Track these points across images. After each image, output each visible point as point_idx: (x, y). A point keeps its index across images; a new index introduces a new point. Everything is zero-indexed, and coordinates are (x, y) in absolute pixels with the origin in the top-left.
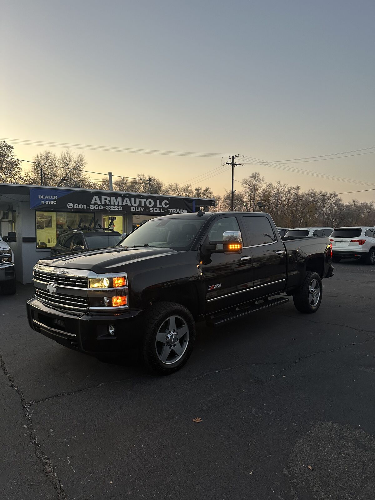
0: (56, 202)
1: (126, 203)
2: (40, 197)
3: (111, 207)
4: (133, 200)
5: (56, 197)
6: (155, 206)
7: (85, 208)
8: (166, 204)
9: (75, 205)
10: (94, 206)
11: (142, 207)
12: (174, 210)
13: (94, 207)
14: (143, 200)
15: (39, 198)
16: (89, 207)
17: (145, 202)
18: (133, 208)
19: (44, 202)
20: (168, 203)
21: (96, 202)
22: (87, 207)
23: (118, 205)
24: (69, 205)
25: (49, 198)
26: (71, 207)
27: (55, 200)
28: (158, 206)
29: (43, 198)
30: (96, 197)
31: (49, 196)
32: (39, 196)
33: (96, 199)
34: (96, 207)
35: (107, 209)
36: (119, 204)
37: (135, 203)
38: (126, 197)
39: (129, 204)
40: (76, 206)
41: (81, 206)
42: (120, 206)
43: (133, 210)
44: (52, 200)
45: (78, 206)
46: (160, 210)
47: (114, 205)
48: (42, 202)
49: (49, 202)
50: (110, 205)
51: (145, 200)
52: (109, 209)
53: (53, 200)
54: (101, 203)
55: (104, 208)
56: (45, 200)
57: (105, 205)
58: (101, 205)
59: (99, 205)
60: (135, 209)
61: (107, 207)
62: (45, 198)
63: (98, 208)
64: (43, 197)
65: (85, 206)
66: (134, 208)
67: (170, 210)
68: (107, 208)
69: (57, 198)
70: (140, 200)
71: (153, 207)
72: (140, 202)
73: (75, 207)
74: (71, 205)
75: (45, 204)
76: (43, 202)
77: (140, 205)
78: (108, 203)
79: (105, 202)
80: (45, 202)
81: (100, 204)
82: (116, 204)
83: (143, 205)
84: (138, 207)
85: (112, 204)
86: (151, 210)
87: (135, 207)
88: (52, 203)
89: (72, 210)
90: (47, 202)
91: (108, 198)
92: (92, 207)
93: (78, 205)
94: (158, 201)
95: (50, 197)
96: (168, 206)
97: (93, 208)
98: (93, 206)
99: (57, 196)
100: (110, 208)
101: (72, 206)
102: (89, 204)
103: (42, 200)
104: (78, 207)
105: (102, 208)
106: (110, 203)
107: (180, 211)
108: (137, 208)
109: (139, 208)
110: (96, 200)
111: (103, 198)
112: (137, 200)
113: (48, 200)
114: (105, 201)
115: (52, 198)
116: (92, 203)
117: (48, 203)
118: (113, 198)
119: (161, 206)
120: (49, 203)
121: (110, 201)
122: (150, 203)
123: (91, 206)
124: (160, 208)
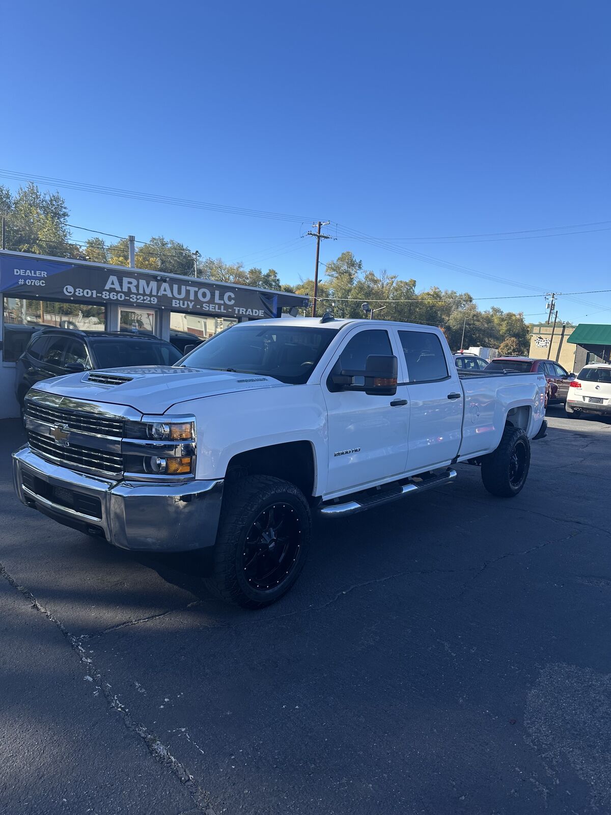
0: (44, 282)
1: (165, 293)
2: (17, 272)
3: (138, 297)
4: (175, 287)
5: (44, 274)
6: (212, 301)
7: (94, 296)
8: (230, 299)
9: (77, 290)
10: (110, 293)
11: (191, 301)
12: (243, 310)
13: (109, 295)
14: (192, 290)
15: (15, 274)
16: (100, 295)
17: (196, 293)
18: (176, 302)
19: (23, 281)
20: (234, 297)
21: (113, 286)
22: (98, 295)
23: (151, 295)
24: (67, 288)
25: (33, 275)
26: (71, 292)
27: (43, 278)
28: (217, 300)
29: (22, 274)
30: (113, 278)
31: (33, 272)
32: (15, 270)
33: (113, 281)
34: (113, 296)
35: (131, 300)
36: (153, 294)
37: (179, 293)
38: (165, 281)
39: (170, 295)
40: (79, 292)
41: (88, 293)
42: (154, 296)
43: (176, 304)
44: (37, 279)
45: (83, 292)
46: (219, 308)
47: (144, 294)
48: (20, 280)
49: (32, 282)
50: (137, 294)
51: (196, 289)
52: (135, 300)
53: (40, 279)
54: (122, 289)
55: (126, 298)
56: (26, 278)
57: (129, 293)
58: (122, 292)
59: (118, 292)
60: (179, 304)
61: (131, 296)
62: (25, 274)
63: (115, 298)
64: (22, 272)
65: (94, 292)
66: (178, 302)
67: (237, 309)
68: (131, 298)
69: (46, 276)
70: (188, 288)
71: (209, 302)
72: (188, 292)
73: (77, 294)
74: (71, 289)
75: (25, 284)
76: (21, 282)
77: (187, 298)
78: (134, 290)
79: (129, 288)
80: (25, 281)
81: (120, 290)
82: (148, 292)
83: (192, 297)
84: (183, 300)
85: (141, 291)
86: (206, 308)
87: (179, 300)
88: (38, 283)
89: (72, 298)
90: (28, 282)
91: (135, 282)
92: (105, 295)
93: (81, 290)
94: (217, 293)
95: (35, 273)
96: (233, 302)
97: (108, 297)
98: (108, 293)
99: (46, 273)
100: (136, 298)
101: (73, 291)
102: (101, 290)
103: (20, 277)
104: (81, 294)
105: (123, 299)
106: (138, 290)
107: (252, 312)
108: (181, 302)
109: (186, 302)
110: (113, 284)
111: (125, 280)
112: (183, 288)
113: (30, 278)
114: (129, 285)
115: (38, 275)
116: (107, 287)
117: (29, 284)
118: (143, 283)
119: (222, 302)
120: (33, 284)
121: (137, 287)
122: (204, 295)
123: (104, 293)
124: (220, 305)
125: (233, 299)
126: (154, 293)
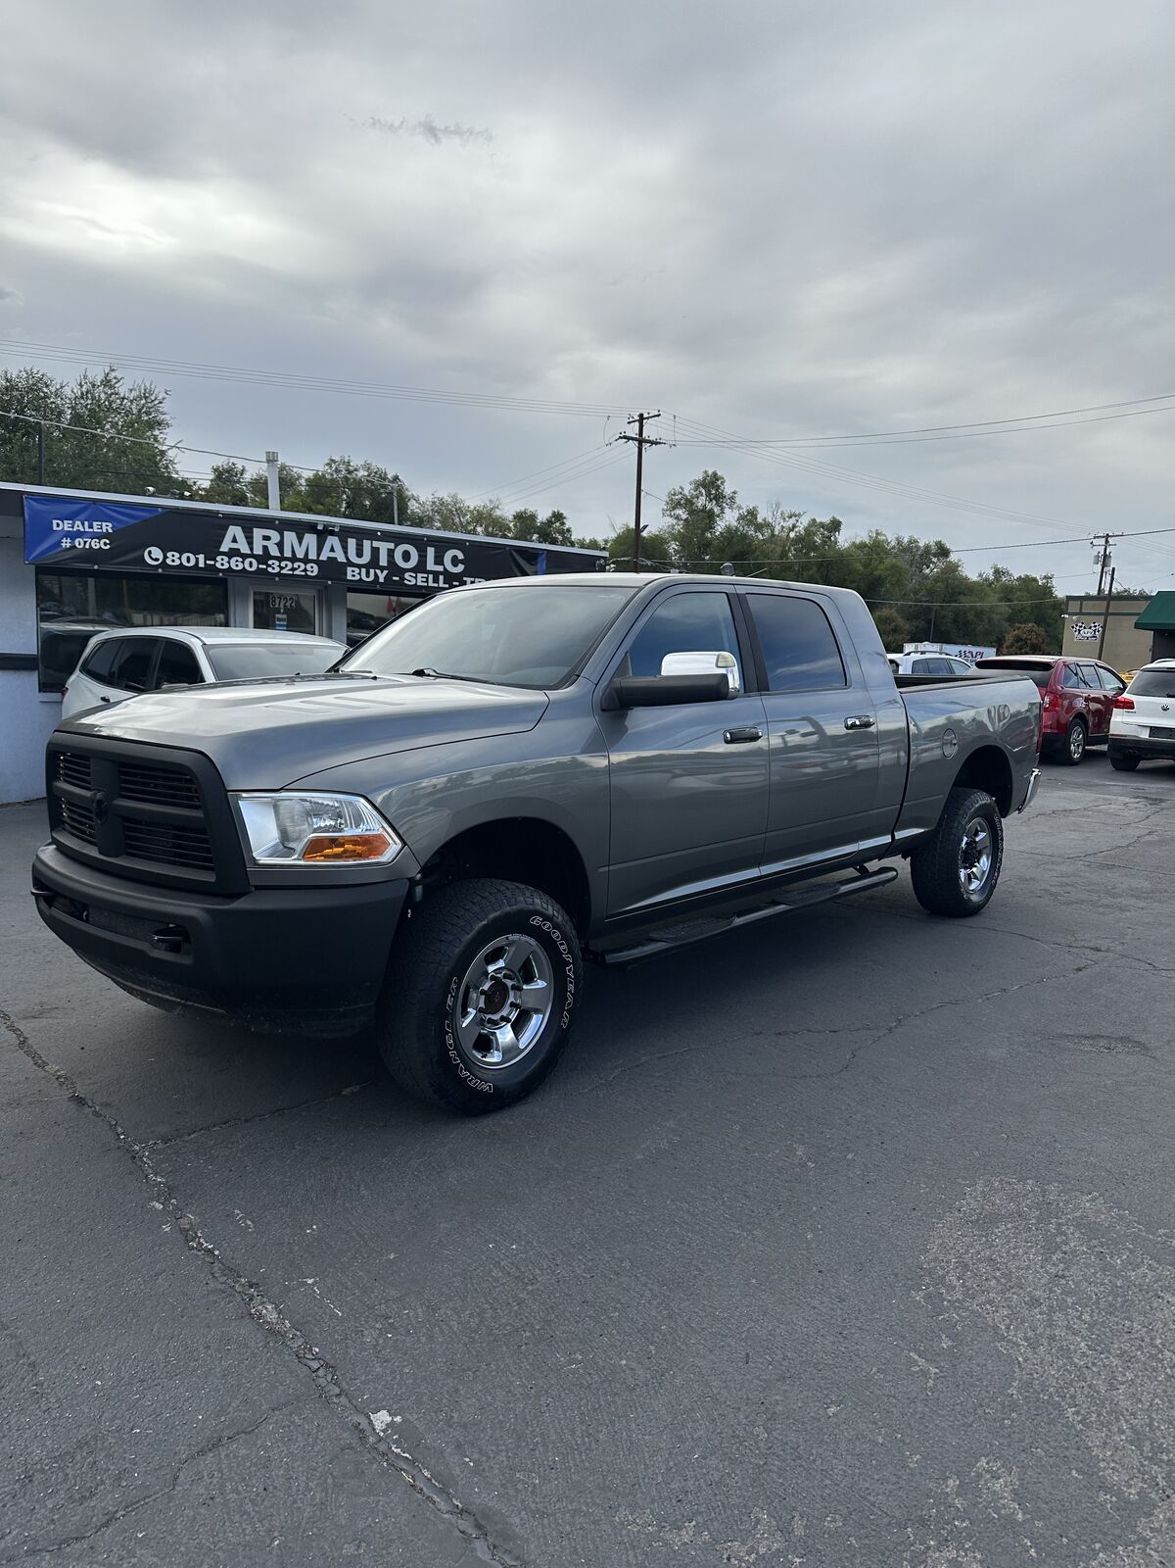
0: (108, 542)
1: (332, 555)
2: (58, 525)
3: (283, 564)
4: (352, 543)
5: (107, 527)
6: (421, 567)
7: (201, 565)
8: (455, 561)
9: (169, 554)
10: (230, 559)
11: (382, 569)
13: (229, 562)
14: (384, 547)
15: (55, 528)
16: (212, 563)
17: (391, 553)
18: (353, 571)
19: (69, 540)
20: (463, 558)
21: (234, 546)
22: (208, 562)
23: (306, 560)
24: (150, 552)
25: (87, 530)
26: (157, 560)
27: (106, 535)
28: (431, 566)
29: (66, 529)
30: (234, 531)
31: (86, 523)
32: (55, 522)
33: (235, 536)
34: (236, 564)
35: (270, 569)
36: (310, 557)
37: (360, 554)
38: (332, 533)
39: (342, 559)
40: (173, 558)
41: (188, 560)
42: (312, 561)
43: (353, 576)
44: (94, 536)
45: (180, 558)
46: (436, 580)
47: (294, 559)
48: (64, 540)
49: (85, 542)
50: (281, 559)
51: (391, 546)
52: (277, 570)
53: (100, 536)
54: (251, 549)
55: (260, 566)
56: (73, 535)
58: (252, 556)
59: (244, 556)
60: (360, 574)
61: (270, 562)
62: (73, 527)
63: (240, 567)
64: (66, 526)
65: (201, 557)
66: (357, 570)
67: (469, 580)
68: (270, 566)
69: (110, 531)
70: (376, 544)
71: (415, 570)
72: (375, 551)
73: (169, 561)
74: (157, 552)
75: (73, 547)
76: (66, 543)
77: (374, 562)
78: (274, 551)
79: (265, 548)
80: (73, 540)
81: (249, 552)
82: (300, 555)
83: (383, 562)
84: (367, 566)
85: (288, 553)
86: (410, 579)
87: (359, 566)
88: (96, 544)
89: (160, 571)
90: (79, 543)
91: (275, 536)
92: (222, 563)
93: (177, 555)
94: (431, 551)
95: (91, 527)
96: (460, 568)
97: (226, 566)
98: (226, 559)
99: (110, 525)
100: (279, 566)
101: (161, 557)
102: (212, 554)
103: (63, 533)
104: (177, 562)
105: (254, 568)
106: (281, 550)
108: (364, 570)
109: (372, 571)
110: (234, 540)
111: (258, 533)
112: (367, 544)
113: (80, 534)
114: (266, 543)
115: (96, 530)
116: (224, 548)
117: (81, 547)
118: (290, 537)
119: (440, 568)
120: (87, 546)
121: (280, 545)
122: (406, 556)
123: (219, 558)
124: (436, 574)
125: (462, 562)
126: (313, 556)
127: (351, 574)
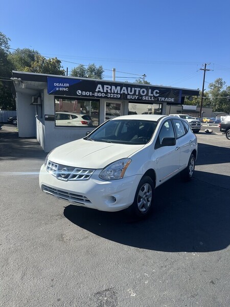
0: (68, 89)
1: (124, 92)
3: (111, 95)
4: (129, 89)
5: (68, 85)
6: (147, 95)
7: (91, 95)
8: (157, 93)
10: (98, 93)
11: (137, 95)
12: (163, 99)
14: (137, 89)
15: (55, 85)
16: (94, 94)
17: (139, 91)
21: (99, 90)
23: (117, 93)
24: (78, 92)
27: (67, 87)
28: (150, 94)
30: (100, 86)
31: (62, 84)
34: (99, 95)
37: (131, 92)
38: (124, 86)
39: (126, 93)
40: (84, 93)
41: (88, 93)
42: (119, 94)
44: (64, 87)
45: (86, 93)
46: (151, 98)
50: (111, 93)
51: (140, 89)
53: (66, 87)
55: (106, 95)
56: (59, 87)
57: (107, 92)
58: (104, 92)
59: (102, 93)
62: (59, 85)
63: (101, 95)
64: (57, 85)
65: (91, 93)
67: (160, 98)
68: (108, 95)
70: (135, 89)
71: (146, 96)
72: (135, 91)
74: (80, 92)
75: (59, 90)
76: (57, 89)
77: (135, 94)
78: (109, 91)
79: (107, 90)
82: (116, 92)
83: (137, 94)
84: (133, 95)
85: (113, 92)
86: (144, 98)
87: (131, 95)
88: (65, 89)
89: (81, 97)
90: (61, 89)
91: (110, 87)
92: (96, 94)
94: (150, 90)
96: (158, 95)
101: (81, 93)
102: (94, 91)
103: (57, 87)
105: (104, 96)
106: (111, 91)
107: (168, 99)
110: (99, 88)
111: (105, 86)
112: (133, 89)
113: (62, 87)
116: (97, 90)
118: (113, 87)
119: (152, 95)
120: (63, 90)
121: (111, 89)
122: (143, 92)
124: (151, 97)
125: (158, 93)
126: (119, 92)
127: (129, 97)
